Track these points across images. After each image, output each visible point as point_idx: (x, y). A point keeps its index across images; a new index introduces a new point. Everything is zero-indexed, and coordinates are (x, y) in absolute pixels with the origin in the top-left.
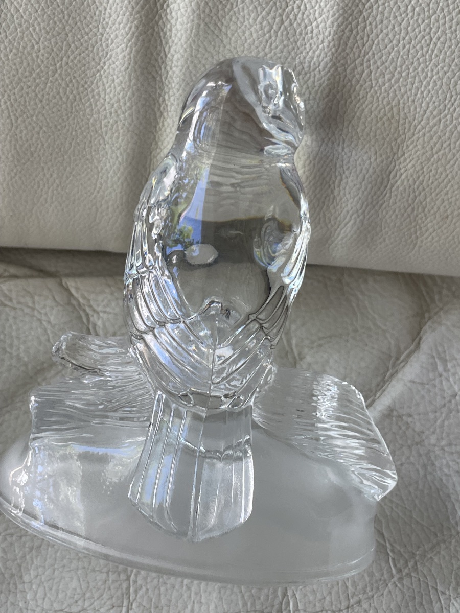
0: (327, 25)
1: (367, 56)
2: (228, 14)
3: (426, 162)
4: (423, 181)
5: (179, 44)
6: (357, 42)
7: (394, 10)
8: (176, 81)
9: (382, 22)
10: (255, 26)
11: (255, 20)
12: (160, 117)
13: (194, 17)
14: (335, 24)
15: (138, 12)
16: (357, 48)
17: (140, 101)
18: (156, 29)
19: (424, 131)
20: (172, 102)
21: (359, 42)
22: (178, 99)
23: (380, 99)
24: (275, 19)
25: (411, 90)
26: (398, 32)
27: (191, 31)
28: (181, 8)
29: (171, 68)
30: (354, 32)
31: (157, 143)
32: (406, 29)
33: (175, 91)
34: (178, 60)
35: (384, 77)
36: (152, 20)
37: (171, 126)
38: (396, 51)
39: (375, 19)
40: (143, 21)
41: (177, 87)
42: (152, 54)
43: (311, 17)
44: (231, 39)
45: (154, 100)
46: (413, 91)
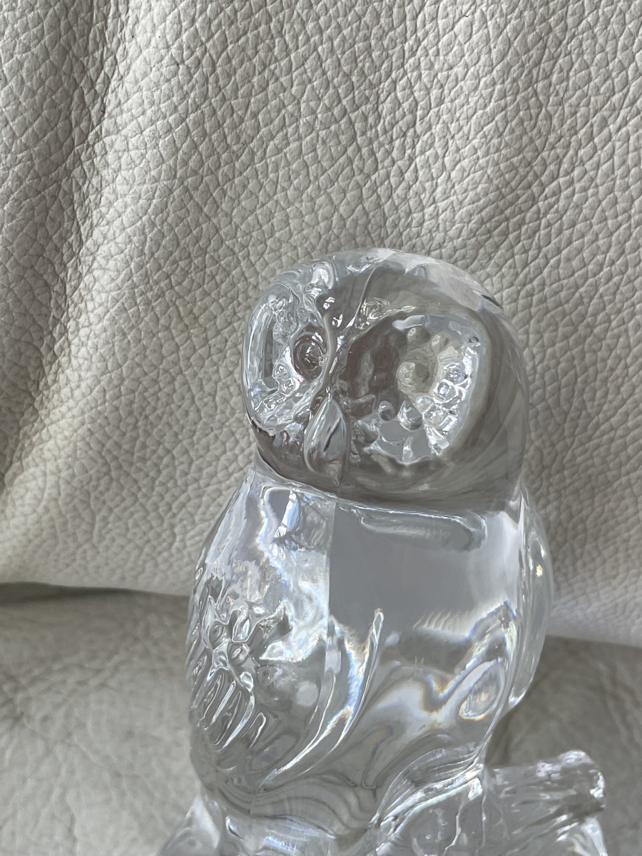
0: (457, 217)
1: (529, 287)
2: (241, 174)
3: (603, 487)
4: (588, 517)
5: (117, 223)
6: (513, 256)
7: (604, 203)
8: (97, 299)
9: (573, 225)
10: (297, 205)
11: (300, 191)
12: (51, 363)
13: (160, 173)
14: (476, 218)
15: (26, 147)
16: (510, 267)
17: (8, 332)
18: (65, 186)
19: (612, 434)
20: (83, 339)
21: (516, 257)
22: (96, 336)
23: (539, 368)
24: (344, 192)
25: (604, 360)
26: (603, 248)
27: (150, 200)
28: (131, 147)
29: (90, 271)
30: (511, 237)
31: (36, 412)
32: (622, 244)
33: (93, 318)
34: (108, 257)
35: (556, 330)
36: (58, 166)
37: (73, 385)
38: (591, 285)
39: (561, 218)
40: (36, 168)
41: (100, 310)
42: (49, 238)
43: (425, 197)
44: (237, 227)
45: (41, 329)
46: (609, 362)
